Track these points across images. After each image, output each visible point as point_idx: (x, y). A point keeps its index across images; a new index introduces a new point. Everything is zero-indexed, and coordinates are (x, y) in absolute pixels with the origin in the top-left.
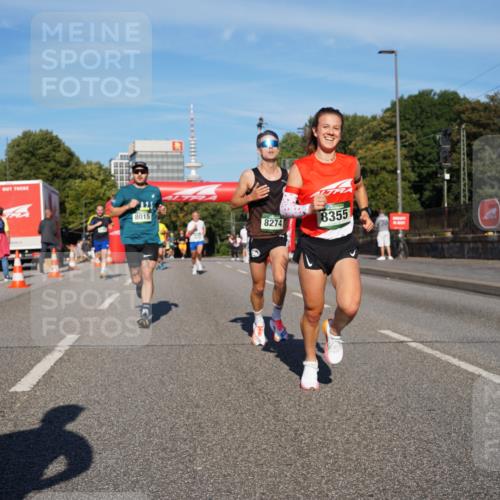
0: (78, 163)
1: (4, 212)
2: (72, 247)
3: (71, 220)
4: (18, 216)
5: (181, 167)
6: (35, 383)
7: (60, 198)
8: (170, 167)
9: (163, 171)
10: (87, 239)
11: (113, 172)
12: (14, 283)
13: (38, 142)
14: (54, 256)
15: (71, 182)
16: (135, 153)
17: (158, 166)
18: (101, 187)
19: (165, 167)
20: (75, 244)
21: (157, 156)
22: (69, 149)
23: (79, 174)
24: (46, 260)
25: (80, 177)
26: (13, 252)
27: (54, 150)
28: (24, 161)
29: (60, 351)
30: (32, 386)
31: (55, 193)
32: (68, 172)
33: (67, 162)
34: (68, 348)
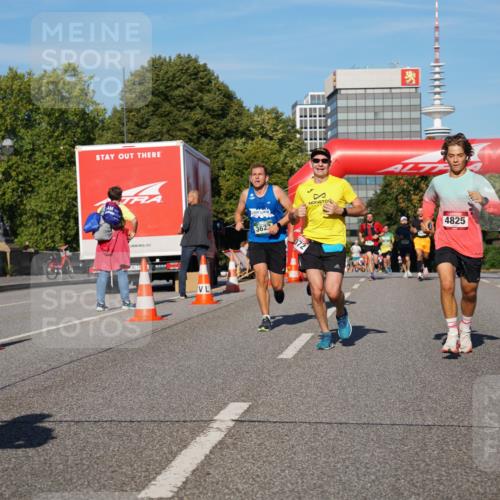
0: (241, 111)
2: (231, 254)
3: (228, 207)
4: (143, 201)
5: (415, 115)
6: (179, 484)
7: (212, 172)
8: (397, 115)
9: (384, 121)
11: (298, 126)
12: (138, 313)
13: (174, 76)
14: (203, 269)
15: (229, 143)
16: (336, 91)
17: (375, 113)
18: (279, 152)
19: (388, 115)
20: (237, 248)
21: (374, 96)
22: (226, 87)
23: (241, 129)
24: (190, 275)
25: (243, 134)
26: (136, 261)
27: (201, 90)
28: (151, 109)
29: (219, 429)
30: (176, 490)
31: (205, 163)
32: (224, 127)
33: (223, 109)
34: (232, 424)
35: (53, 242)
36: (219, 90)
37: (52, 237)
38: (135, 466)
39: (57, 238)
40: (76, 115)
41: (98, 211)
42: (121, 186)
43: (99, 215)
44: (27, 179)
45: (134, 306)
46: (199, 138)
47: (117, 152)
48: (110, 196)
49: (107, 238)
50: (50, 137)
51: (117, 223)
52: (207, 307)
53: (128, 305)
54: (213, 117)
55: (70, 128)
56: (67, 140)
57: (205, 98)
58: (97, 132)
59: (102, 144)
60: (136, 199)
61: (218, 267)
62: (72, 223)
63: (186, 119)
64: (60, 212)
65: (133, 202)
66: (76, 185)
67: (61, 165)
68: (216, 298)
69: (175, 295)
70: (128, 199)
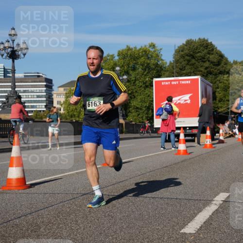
0: (227, 62)
1: (173, 99)
2: (221, 126)
3: (219, 105)
7: (213, 90)
10: (232, 119)
12: (179, 151)
13: (197, 48)
14: (208, 133)
15: (221, 77)
20: (223, 123)
22: (221, 52)
23: (227, 70)
24: (202, 135)
25: (227, 73)
26: (179, 128)
27: (209, 54)
28: (186, 62)
29: (216, 204)
30: (197, 230)
31: (210, 86)
32: (219, 70)
33: (219, 62)
34: (221, 202)
35: (143, 119)
36: (217, 53)
37: (142, 117)
38: (179, 218)
39: (144, 118)
40: (154, 65)
41: (162, 107)
42: (173, 96)
43: (162, 108)
44: (132, 93)
45: (177, 148)
46: (207, 75)
47: (171, 81)
48: (168, 100)
49: (166, 118)
50: (143, 74)
51: (171, 112)
52: (210, 150)
53: (175, 148)
54: (214, 65)
55: (151, 71)
56: (150, 75)
57: (211, 57)
58: (162, 72)
59: (164, 77)
60: (179, 101)
61: (215, 132)
62: (150, 112)
63: (202, 66)
64: (146, 107)
65: (177, 103)
66: (153, 95)
67: (147, 87)
68: (214, 146)
69: (195, 144)
70: (175, 102)
